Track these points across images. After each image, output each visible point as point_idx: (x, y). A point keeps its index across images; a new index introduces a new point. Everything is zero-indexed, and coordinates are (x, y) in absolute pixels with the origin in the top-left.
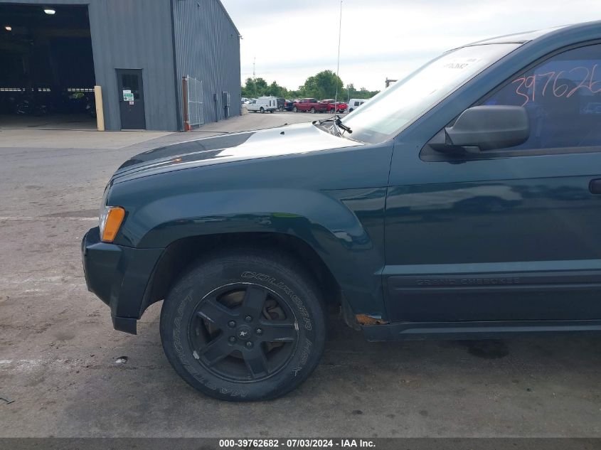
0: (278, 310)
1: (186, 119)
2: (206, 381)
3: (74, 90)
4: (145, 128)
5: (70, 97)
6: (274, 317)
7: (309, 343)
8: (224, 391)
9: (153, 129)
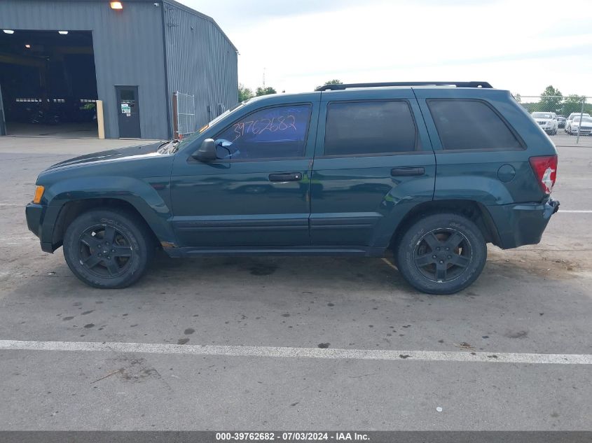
0: (123, 240)
1: (176, 129)
2: (87, 277)
3: (86, 101)
4: (140, 137)
5: (81, 108)
6: (122, 244)
7: (137, 257)
8: (96, 282)
9: (147, 138)
